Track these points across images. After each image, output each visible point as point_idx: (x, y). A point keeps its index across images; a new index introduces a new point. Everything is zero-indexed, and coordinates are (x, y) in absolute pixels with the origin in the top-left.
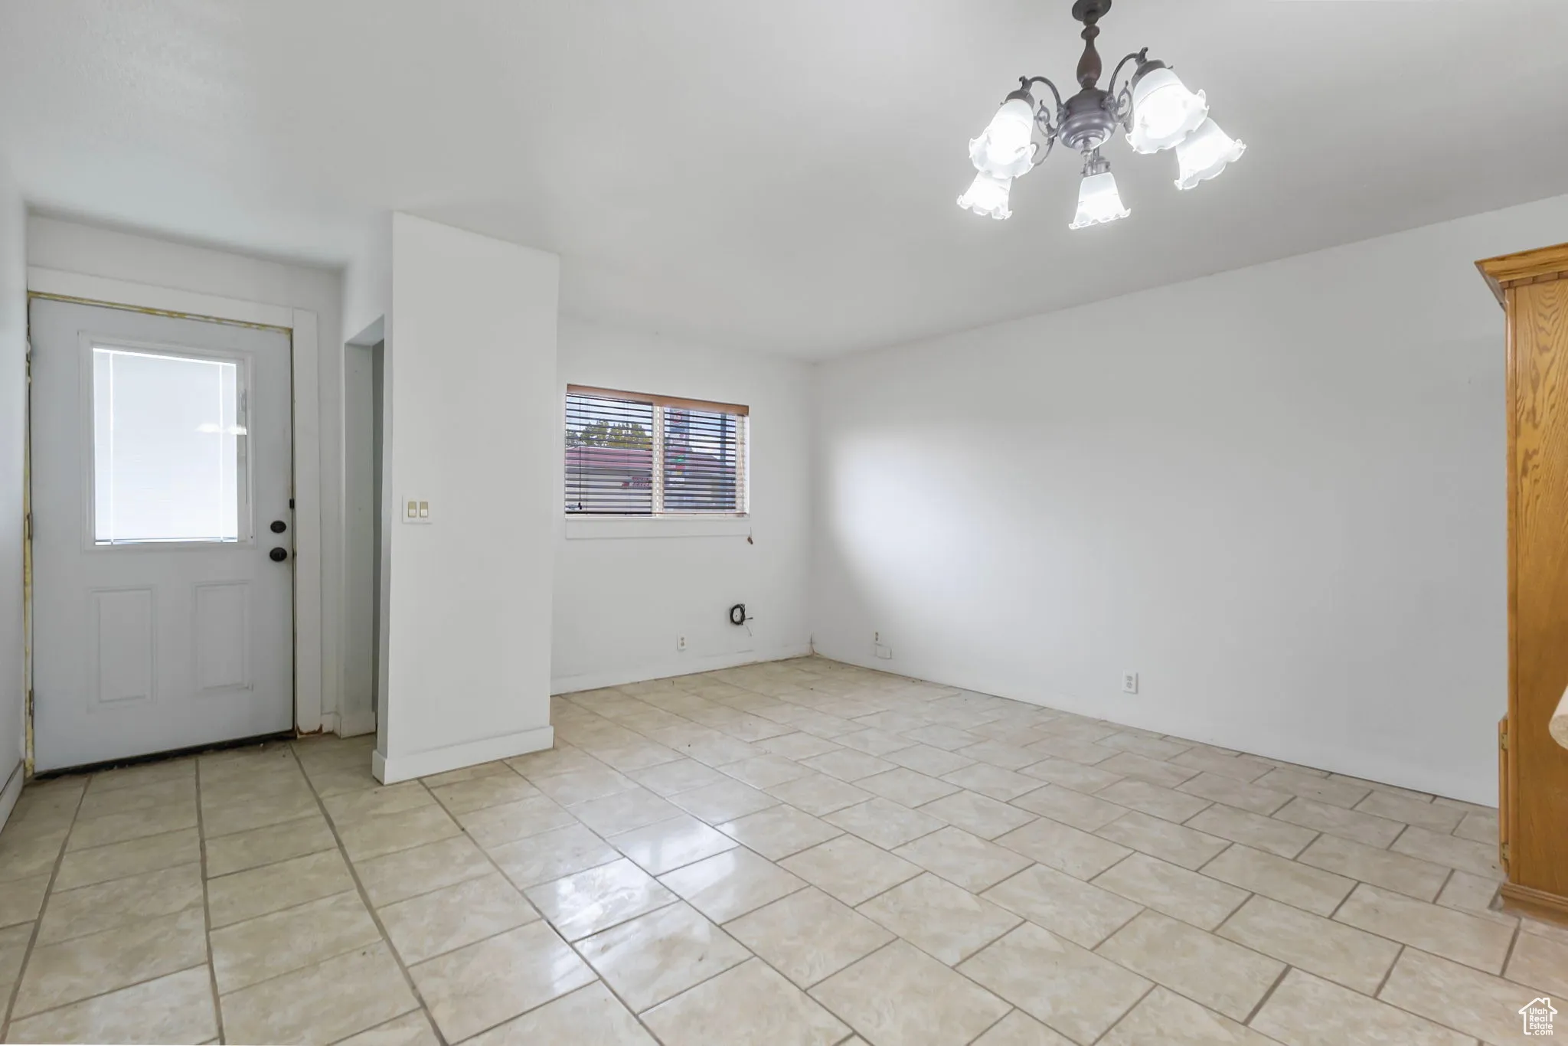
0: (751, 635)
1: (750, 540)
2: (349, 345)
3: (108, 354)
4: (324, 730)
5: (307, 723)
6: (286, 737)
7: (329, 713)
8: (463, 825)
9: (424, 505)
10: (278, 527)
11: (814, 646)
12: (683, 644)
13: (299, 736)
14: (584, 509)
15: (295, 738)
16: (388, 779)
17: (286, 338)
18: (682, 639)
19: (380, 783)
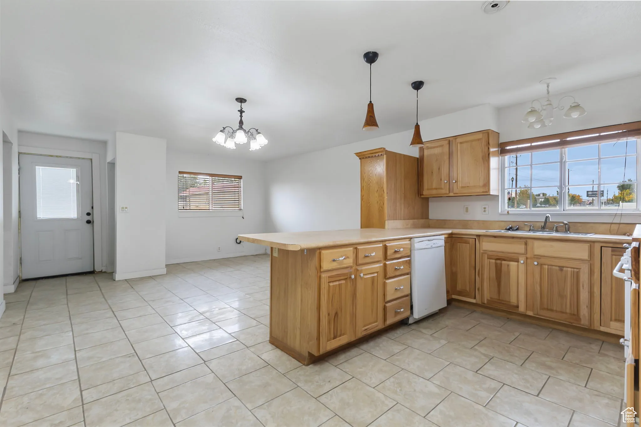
0: (243, 247)
1: (243, 218)
2: (108, 163)
3: (40, 168)
4: (103, 271)
5: (97, 269)
6: (92, 273)
7: (104, 266)
8: (132, 286)
9: (126, 208)
10: (88, 214)
11: (266, 251)
12: (219, 249)
13: (95, 273)
14: (185, 209)
15: (94, 273)
16: (116, 280)
17: (90, 161)
18: (219, 248)
19: (114, 280)
